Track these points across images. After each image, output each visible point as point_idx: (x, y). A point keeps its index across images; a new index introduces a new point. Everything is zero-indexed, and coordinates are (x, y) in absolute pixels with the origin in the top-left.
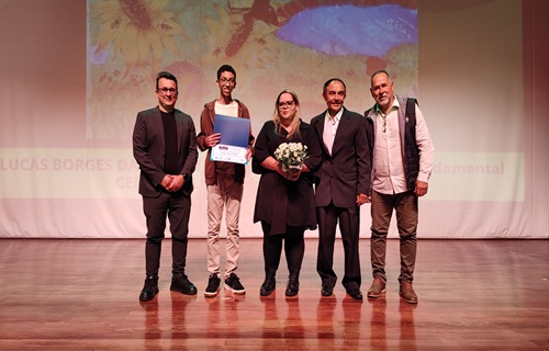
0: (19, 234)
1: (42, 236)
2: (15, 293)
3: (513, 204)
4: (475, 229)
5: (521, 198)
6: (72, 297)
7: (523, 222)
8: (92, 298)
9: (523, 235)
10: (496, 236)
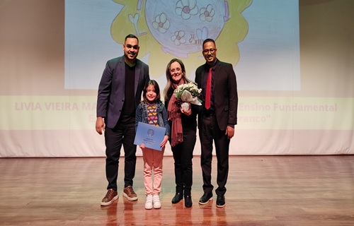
0: (22, 155)
1: (38, 156)
4: (327, 149)
6: (77, 200)
10: (341, 153)
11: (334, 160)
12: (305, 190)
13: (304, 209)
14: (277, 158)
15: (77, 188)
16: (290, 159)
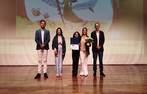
1: (8, 65)
3: (141, 55)
4: (131, 62)
5: (143, 53)
7: (144, 59)
9: (144, 63)
10: (137, 64)
11: (134, 67)
12: (118, 80)
13: (115, 89)
14: (109, 66)
15: (20, 79)
16: (115, 66)
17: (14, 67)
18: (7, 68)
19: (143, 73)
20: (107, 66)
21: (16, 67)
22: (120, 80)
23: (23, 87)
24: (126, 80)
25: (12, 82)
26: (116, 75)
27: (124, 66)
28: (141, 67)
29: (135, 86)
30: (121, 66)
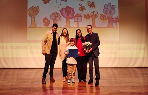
0: (8, 67)
1: (15, 67)
2: (12, 85)
3: (144, 58)
4: (134, 65)
5: (146, 56)
7: (146, 63)
8: (35, 86)
10: (139, 67)
11: (137, 70)
12: (122, 82)
14: (113, 69)
15: (30, 81)
16: (118, 69)
17: (21, 70)
18: (14, 70)
19: (145, 76)
20: (111, 69)
21: (23, 70)
22: (124, 82)
23: (35, 88)
24: (130, 82)
25: (23, 83)
26: (120, 77)
27: (127, 69)
28: (143, 70)
29: (138, 87)
30: (125, 69)
